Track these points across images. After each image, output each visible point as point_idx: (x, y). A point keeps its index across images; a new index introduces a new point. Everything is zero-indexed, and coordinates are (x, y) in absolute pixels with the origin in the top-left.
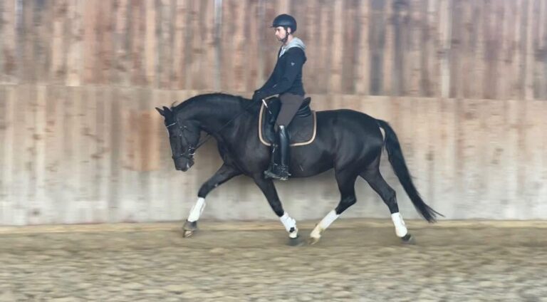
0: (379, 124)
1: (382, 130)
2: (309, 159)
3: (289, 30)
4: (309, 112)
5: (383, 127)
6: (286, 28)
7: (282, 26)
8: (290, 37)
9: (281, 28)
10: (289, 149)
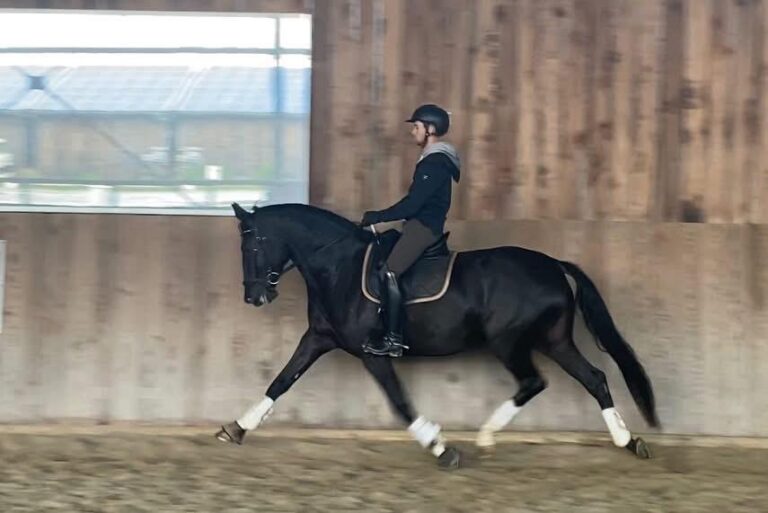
0: (563, 268)
1: (570, 279)
2: (444, 325)
3: (431, 129)
4: (444, 252)
5: (572, 275)
6: (427, 124)
7: (422, 121)
8: (431, 139)
9: (420, 124)
10: (403, 309)
